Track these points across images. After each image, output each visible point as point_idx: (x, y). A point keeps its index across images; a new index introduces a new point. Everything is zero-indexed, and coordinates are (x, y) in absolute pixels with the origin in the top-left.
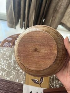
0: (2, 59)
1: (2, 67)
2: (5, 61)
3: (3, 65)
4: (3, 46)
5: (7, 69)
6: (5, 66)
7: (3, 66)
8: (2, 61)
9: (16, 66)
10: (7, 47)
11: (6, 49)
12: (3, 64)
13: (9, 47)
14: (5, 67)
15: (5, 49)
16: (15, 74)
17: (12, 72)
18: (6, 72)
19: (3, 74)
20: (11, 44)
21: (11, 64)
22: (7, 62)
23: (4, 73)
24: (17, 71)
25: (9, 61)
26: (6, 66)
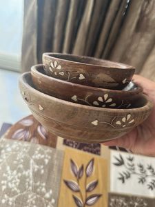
0: (8, 168)
1: (7, 185)
2: (15, 172)
3: (11, 181)
4: (13, 137)
5: (19, 191)
6: (15, 183)
7: (9, 184)
8: (9, 172)
9: (38, 184)
10: (21, 139)
11: (19, 146)
12: (9, 178)
13: (26, 140)
14: (13, 185)
15: (16, 144)
16: (34, 202)
17: (30, 196)
18: (16, 196)
19: (8, 201)
20: (28, 134)
21: (28, 180)
22: (20, 174)
23: (11, 199)
24: (38, 196)
25: (24, 173)
26: (17, 184)
